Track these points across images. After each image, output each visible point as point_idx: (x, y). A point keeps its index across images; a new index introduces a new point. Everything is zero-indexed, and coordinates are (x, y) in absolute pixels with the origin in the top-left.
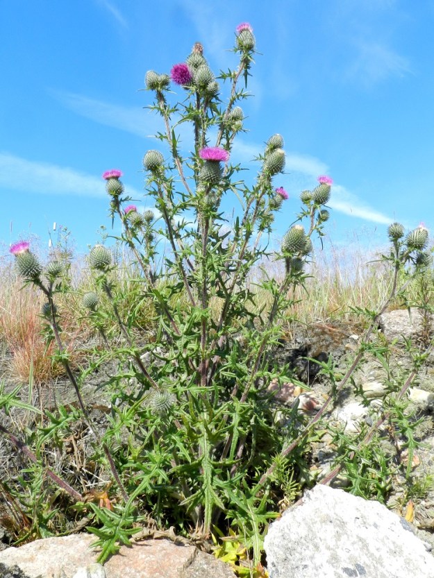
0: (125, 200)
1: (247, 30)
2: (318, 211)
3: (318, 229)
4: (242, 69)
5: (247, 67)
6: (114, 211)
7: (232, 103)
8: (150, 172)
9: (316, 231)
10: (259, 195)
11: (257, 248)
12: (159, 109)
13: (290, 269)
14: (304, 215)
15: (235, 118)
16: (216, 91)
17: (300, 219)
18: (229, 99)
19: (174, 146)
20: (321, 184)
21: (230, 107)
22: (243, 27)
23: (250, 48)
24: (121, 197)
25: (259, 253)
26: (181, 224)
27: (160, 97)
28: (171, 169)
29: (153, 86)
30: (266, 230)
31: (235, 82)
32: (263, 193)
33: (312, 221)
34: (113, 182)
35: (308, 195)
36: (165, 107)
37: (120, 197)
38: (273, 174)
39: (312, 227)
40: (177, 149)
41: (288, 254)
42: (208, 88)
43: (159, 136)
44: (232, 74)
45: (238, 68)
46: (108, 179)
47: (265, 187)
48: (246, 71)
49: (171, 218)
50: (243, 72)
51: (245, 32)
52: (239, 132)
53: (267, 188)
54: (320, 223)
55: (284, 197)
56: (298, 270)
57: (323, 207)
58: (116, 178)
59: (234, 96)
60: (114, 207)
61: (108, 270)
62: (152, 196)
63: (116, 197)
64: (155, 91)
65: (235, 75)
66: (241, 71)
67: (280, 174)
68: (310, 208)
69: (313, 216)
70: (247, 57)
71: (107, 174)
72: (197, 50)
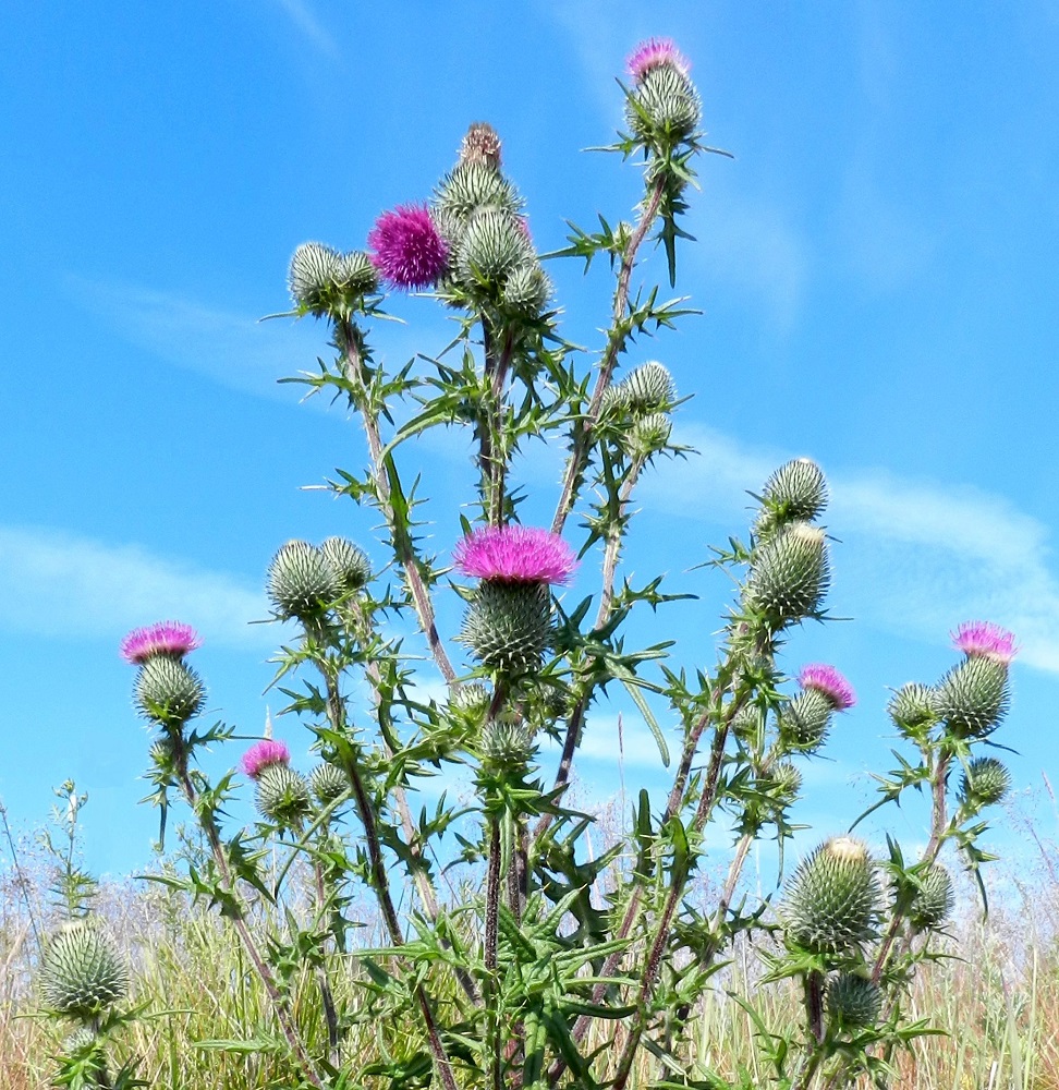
0: (209, 737)
1: (667, 66)
2: (961, 764)
3: (962, 836)
4: (653, 214)
5: (673, 206)
6: (165, 779)
7: (618, 344)
8: (295, 627)
9: (955, 842)
10: (725, 709)
11: (734, 906)
12: (342, 383)
13: (826, 1019)
14: (907, 781)
15: (642, 406)
16: (538, 300)
17: (893, 796)
18: (604, 332)
19: (399, 521)
20: (970, 655)
21: (612, 361)
22: (651, 59)
23: (679, 132)
24: (195, 725)
25: (739, 923)
26: (431, 818)
27: (349, 337)
28: (396, 606)
29: (319, 299)
30: (769, 830)
31: (626, 267)
32: (741, 701)
33: (940, 805)
34: (160, 673)
35: (919, 702)
36: (367, 375)
37: (188, 729)
38: (778, 625)
39: (938, 827)
40: (410, 531)
41: (810, 962)
42: (506, 294)
43: (342, 485)
44: (616, 235)
45: (638, 214)
46: (142, 659)
47: (747, 677)
48: (670, 222)
49: (380, 803)
50: (658, 225)
51: (657, 76)
52: (655, 454)
53: (757, 683)
54: (970, 812)
55: (835, 701)
56: (864, 1024)
57: (979, 749)
58: (176, 654)
59: (626, 318)
60: (167, 764)
61: (114, 1020)
62: (307, 713)
63: (173, 725)
64: (325, 317)
65: (625, 240)
66: (648, 221)
67: (807, 621)
68: (929, 752)
69: (941, 782)
70: (668, 170)
71: (138, 640)
72: (477, 152)
